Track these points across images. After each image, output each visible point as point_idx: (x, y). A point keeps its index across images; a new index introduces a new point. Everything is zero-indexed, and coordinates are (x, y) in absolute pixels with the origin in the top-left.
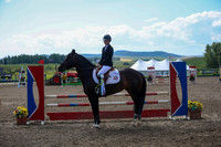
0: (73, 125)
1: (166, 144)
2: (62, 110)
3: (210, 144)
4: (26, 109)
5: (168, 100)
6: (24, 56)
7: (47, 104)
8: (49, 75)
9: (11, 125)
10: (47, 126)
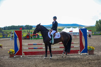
0: (35, 58)
1: (78, 66)
2: (30, 50)
3: (98, 66)
4: (14, 50)
5: (78, 46)
6: (13, 26)
7: (24, 48)
8: (24, 35)
9: (7, 57)
10: (24, 58)
